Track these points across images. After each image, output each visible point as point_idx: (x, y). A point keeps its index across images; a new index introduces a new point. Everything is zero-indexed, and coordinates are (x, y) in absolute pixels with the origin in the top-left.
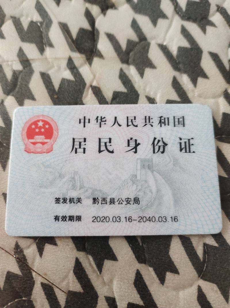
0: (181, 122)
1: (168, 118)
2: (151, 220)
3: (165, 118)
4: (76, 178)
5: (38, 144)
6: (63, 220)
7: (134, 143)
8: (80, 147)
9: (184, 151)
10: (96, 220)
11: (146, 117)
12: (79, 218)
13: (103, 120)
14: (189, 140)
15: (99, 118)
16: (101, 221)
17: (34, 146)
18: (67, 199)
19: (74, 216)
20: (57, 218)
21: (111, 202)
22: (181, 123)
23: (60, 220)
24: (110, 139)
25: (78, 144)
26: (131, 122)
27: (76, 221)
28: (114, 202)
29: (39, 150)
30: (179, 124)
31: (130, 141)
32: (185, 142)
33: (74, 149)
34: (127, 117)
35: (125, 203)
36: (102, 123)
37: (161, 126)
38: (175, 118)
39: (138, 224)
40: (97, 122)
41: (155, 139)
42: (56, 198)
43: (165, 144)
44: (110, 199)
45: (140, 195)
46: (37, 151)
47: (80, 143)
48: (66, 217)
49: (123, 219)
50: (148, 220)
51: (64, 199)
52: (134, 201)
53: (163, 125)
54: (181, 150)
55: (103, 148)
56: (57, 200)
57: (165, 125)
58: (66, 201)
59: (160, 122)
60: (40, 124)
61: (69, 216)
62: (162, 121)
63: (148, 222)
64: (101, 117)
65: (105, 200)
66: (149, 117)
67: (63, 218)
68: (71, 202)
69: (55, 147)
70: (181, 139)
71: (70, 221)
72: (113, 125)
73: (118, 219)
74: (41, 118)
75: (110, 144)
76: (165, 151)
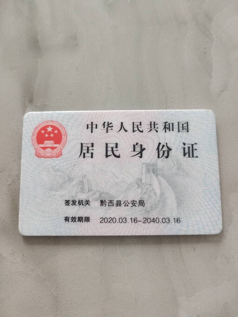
0: (185, 127)
1: (173, 124)
2: (155, 221)
3: (169, 124)
4: (85, 181)
5: (47, 149)
6: (72, 220)
7: (140, 148)
8: (88, 152)
9: (187, 155)
10: (103, 221)
11: (151, 122)
12: (87, 219)
13: (109, 125)
14: (192, 145)
15: (106, 124)
16: (108, 222)
17: (44, 150)
18: (76, 201)
19: (83, 217)
20: (67, 219)
21: (118, 205)
22: (185, 128)
23: (70, 220)
24: (117, 144)
25: (86, 148)
26: (137, 128)
27: (85, 222)
28: (120, 204)
29: (48, 155)
30: (183, 129)
31: (136, 146)
32: (189, 147)
33: (83, 154)
34: (133, 123)
35: (131, 205)
36: (109, 128)
37: (166, 132)
38: (180, 123)
39: (143, 224)
40: (104, 127)
41: (160, 144)
42: (66, 201)
43: (169, 149)
44: (117, 202)
45: (145, 198)
46: (47, 155)
47: (88, 148)
48: (76, 218)
49: (129, 220)
50: (152, 221)
51: (74, 201)
52: (139, 203)
53: (167, 130)
54: (185, 155)
55: (110, 153)
56: (67, 202)
57: (170, 130)
58: (76, 203)
59: (165, 127)
60: (50, 129)
61: (78, 217)
62: (167, 127)
63: (152, 223)
64: (108, 123)
65: (112, 202)
66: (154, 123)
67: (72, 219)
68: (80, 204)
69: (64, 152)
70: (184, 144)
71: (79, 222)
72: (119, 131)
73: (124, 220)
74: (50, 124)
75: (116, 149)
76: (169, 156)
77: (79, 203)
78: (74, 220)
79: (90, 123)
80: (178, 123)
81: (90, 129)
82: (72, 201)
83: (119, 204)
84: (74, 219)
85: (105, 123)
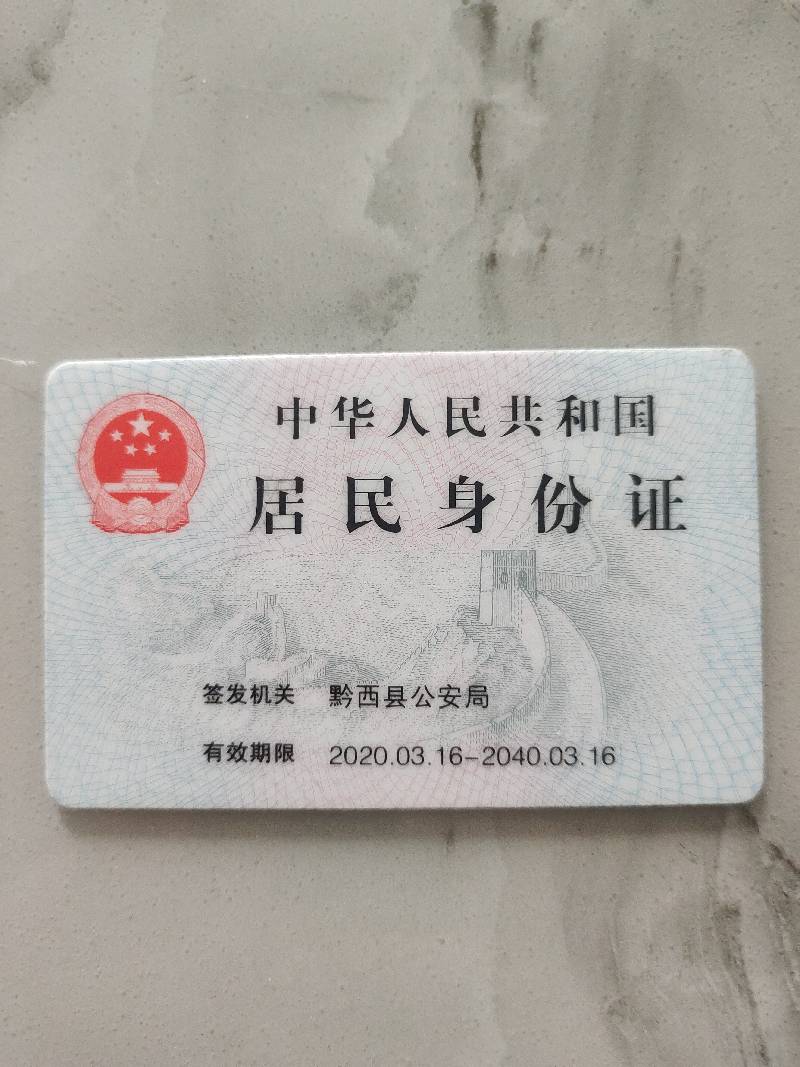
0: (642, 415)
1: (595, 403)
2: (525, 758)
3: (583, 404)
4: (274, 617)
5: (136, 500)
6: (233, 757)
7: (472, 495)
8: (282, 512)
9: (646, 522)
10: (341, 759)
11: (515, 399)
12: (286, 752)
13: (361, 411)
14: (667, 484)
15: (348, 405)
16: (359, 760)
17: (124, 506)
18: (242, 688)
19: (269, 745)
20: (212, 751)
21: (393, 701)
22: (641, 421)
23: (225, 756)
24: (388, 481)
25: (276, 498)
26: (461, 419)
27: (277, 761)
28: (402, 700)
29: (140, 521)
30: (633, 424)
31: (459, 488)
32: (653, 492)
33: (263, 517)
34: (449, 401)
35: (440, 702)
36: (360, 422)
37: (569, 434)
38: (622, 401)
39: (482, 770)
40: (341, 418)
41: (546, 479)
42: (207, 686)
43: (582, 500)
44: (389, 691)
45: (492, 677)
46: (135, 523)
47: (283, 495)
48: (245, 748)
49: (432, 756)
50: (514, 759)
51: (235, 690)
52: (470, 695)
53: (576, 429)
54: (637, 519)
55: (362, 514)
56: (212, 693)
57: (583, 428)
58: (242, 695)
59: (567, 417)
60: (141, 426)
61: (253, 746)
62: (575, 416)
63: (514, 766)
64: (355, 400)
65: (371, 693)
66: (528, 399)
67: (232, 751)
68: (257, 699)
69: (196, 510)
70: (637, 480)
71: (256, 761)
72: (396, 432)
73: (414, 756)
74: (142, 405)
75: (388, 499)
76: (580, 525)
77: (254, 695)
78: (237, 756)
79: (286, 402)
80: (617, 399)
81: (288, 426)
82: (230, 689)
83: (396, 697)
84: (236, 752)
85: (343, 399)
